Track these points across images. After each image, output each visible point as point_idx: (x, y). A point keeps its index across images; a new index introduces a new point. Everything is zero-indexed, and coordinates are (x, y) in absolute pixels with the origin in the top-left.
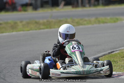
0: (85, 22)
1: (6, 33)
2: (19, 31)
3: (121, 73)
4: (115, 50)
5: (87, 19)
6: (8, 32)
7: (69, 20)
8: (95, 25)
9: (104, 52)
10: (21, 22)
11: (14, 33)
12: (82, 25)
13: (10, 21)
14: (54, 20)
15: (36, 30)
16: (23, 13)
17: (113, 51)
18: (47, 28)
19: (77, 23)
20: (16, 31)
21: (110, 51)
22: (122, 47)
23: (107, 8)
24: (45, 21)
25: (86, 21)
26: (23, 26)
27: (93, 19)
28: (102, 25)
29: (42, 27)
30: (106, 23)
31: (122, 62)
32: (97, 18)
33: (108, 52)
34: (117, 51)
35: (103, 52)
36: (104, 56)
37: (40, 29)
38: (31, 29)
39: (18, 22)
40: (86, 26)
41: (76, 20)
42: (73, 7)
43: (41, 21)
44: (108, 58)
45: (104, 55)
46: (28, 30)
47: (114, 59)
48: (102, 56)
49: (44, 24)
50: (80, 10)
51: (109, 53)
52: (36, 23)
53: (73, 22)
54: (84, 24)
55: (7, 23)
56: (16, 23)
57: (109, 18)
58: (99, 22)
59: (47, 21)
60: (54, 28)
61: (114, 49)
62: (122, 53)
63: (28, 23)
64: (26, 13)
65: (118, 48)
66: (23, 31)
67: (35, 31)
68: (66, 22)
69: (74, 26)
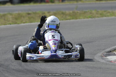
0: (109, 14)
1: (35, 22)
5: (110, 11)
6: (37, 22)
7: (94, 12)
12: (106, 16)
14: (79, 12)
15: (63, 20)
16: (50, 4)
18: (73, 19)
19: (101, 14)
24: (71, 12)
25: (109, 12)
29: (68, 17)
37: (67, 19)
39: (46, 12)
40: (110, 18)
41: (100, 12)
43: (67, 12)
49: (70, 15)
52: (63, 13)
53: (97, 14)
54: (108, 16)
55: (35, 13)
59: (73, 12)
60: (80, 19)
64: (53, 4)
68: (91, 13)
69: (98, 17)
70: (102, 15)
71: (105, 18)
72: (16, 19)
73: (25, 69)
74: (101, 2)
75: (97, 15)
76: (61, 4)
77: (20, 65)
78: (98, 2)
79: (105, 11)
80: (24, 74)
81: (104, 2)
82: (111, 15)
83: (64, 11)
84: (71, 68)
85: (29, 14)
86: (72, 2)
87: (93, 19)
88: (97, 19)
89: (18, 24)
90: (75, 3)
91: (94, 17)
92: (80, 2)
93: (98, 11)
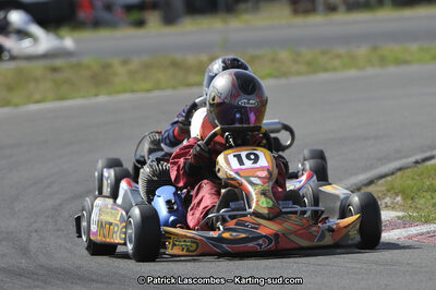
0: (337, 63)
1: (73, 98)
2: (118, 92)
5: (341, 50)
6: (83, 97)
7: (284, 55)
8: (370, 71)
9: (401, 158)
10: (125, 62)
11: (102, 99)
12: (326, 70)
13: (86, 60)
15: (174, 88)
17: (428, 154)
19: (309, 64)
20: (110, 94)
21: (419, 157)
23: (408, 13)
25: (339, 56)
26: (132, 74)
27: (362, 51)
28: (392, 69)
29: (193, 78)
30: (405, 62)
32: (375, 49)
33: (413, 159)
35: (396, 159)
36: (399, 173)
37: (189, 85)
38: (157, 87)
39: (116, 62)
40: (341, 74)
41: (307, 54)
42: (296, 12)
43: (191, 59)
44: (413, 179)
45: (400, 169)
46: (148, 91)
47: (434, 182)
48: (393, 174)
50: (317, 23)
51: (417, 162)
52: (175, 65)
53: (296, 62)
54: (335, 69)
55: (79, 66)
56: (106, 66)
57: (414, 47)
58: (383, 61)
61: (433, 150)
63: (147, 67)
64: (140, 32)
66: (133, 91)
67: (169, 92)
68: (273, 60)
69: (299, 73)
70: (312, 67)
71: (323, 76)
72: (10, 88)
73: (42, 266)
75: (295, 68)
77: (24, 254)
78: (300, 20)
79: (324, 53)
80: (36, 283)
82: (346, 66)
83: (178, 57)
85: (55, 70)
87: (283, 81)
88: (294, 80)
89: (16, 105)
90: (218, 24)
91: (285, 75)
92: (234, 24)
93: (299, 54)
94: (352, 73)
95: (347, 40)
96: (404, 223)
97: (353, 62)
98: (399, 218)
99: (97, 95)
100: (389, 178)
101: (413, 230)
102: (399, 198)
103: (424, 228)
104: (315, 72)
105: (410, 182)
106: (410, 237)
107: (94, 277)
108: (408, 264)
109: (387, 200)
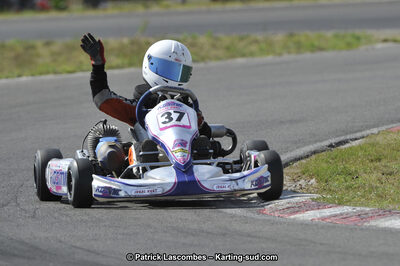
0: (254, 48)
2: (41, 74)
3: (368, 209)
4: (348, 137)
5: (259, 36)
6: (7, 77)
7: (203, 40)
8: (286, 57)
9: (316, 142)
10: (48, 44)
11: (24, 79)
12: (243, 55)
13: (10, 42)
16: (54, 14)
17: (342, 138)
19: (228, 48)
20: (33, 75)
21: (333, 141)
22: (374, 126)
24: (126, 41)
25: (256, 41)
26: (55, 56)
27: (279, 37)
28: (308, 55)
29: (115, 61)
30: (321, 49)
31: (374, 176)
32: (291, 35)
33: (327, 143)
34: (356, 139)
35: (310, 143)
36: (314, 156)
39: (39, 43)
40: (258, 60)
41: (226, 40)
43: (113, 42)
44: (327, 162)
45: (315, 152)
46: (71, 72)
47: (347, 165)
48: (308, 156)
50: (236, 9)
51: (331, 146)
53: (214, 46)
54: (252, 54)
56: (33, 47)
57: (329, 34)
58: (299, 47)
59: (132, 43)
61: (347, 134)
62: (373, 145)
63: (70, 48)
64: (63, 15)
65: (361, 131)
66: (55, 73)
68: (193, 45)
69: (218, 58)
70: (232, 52)
71: (240, 61)
74: (229, 6)
75: (214, 52)
76: (92, 13)
78: (218, 6)
79: (242, 39)
81: (237, 6)
82: (263, 52)
84: (123, 234)
86: (127, 8)
87: (202, 65)
88: (213, 64)
90: (140, 9)
91: (203, 59)
92: (155, 9)
93: (217, 39)
94: (270, 58)
95: (265, 26)
96: (319, 205)
97: (269, 48)
98: (313, 200)
99: (19, 76)
100: (304, 161)
101: (327, 212)
102: (313, 181)
103: (337, 210)
104: (233, 57)
105: (324, 165)
106: (324, 219)
107: (16, 252)
108: (321, 244)
109: (302, 182)
